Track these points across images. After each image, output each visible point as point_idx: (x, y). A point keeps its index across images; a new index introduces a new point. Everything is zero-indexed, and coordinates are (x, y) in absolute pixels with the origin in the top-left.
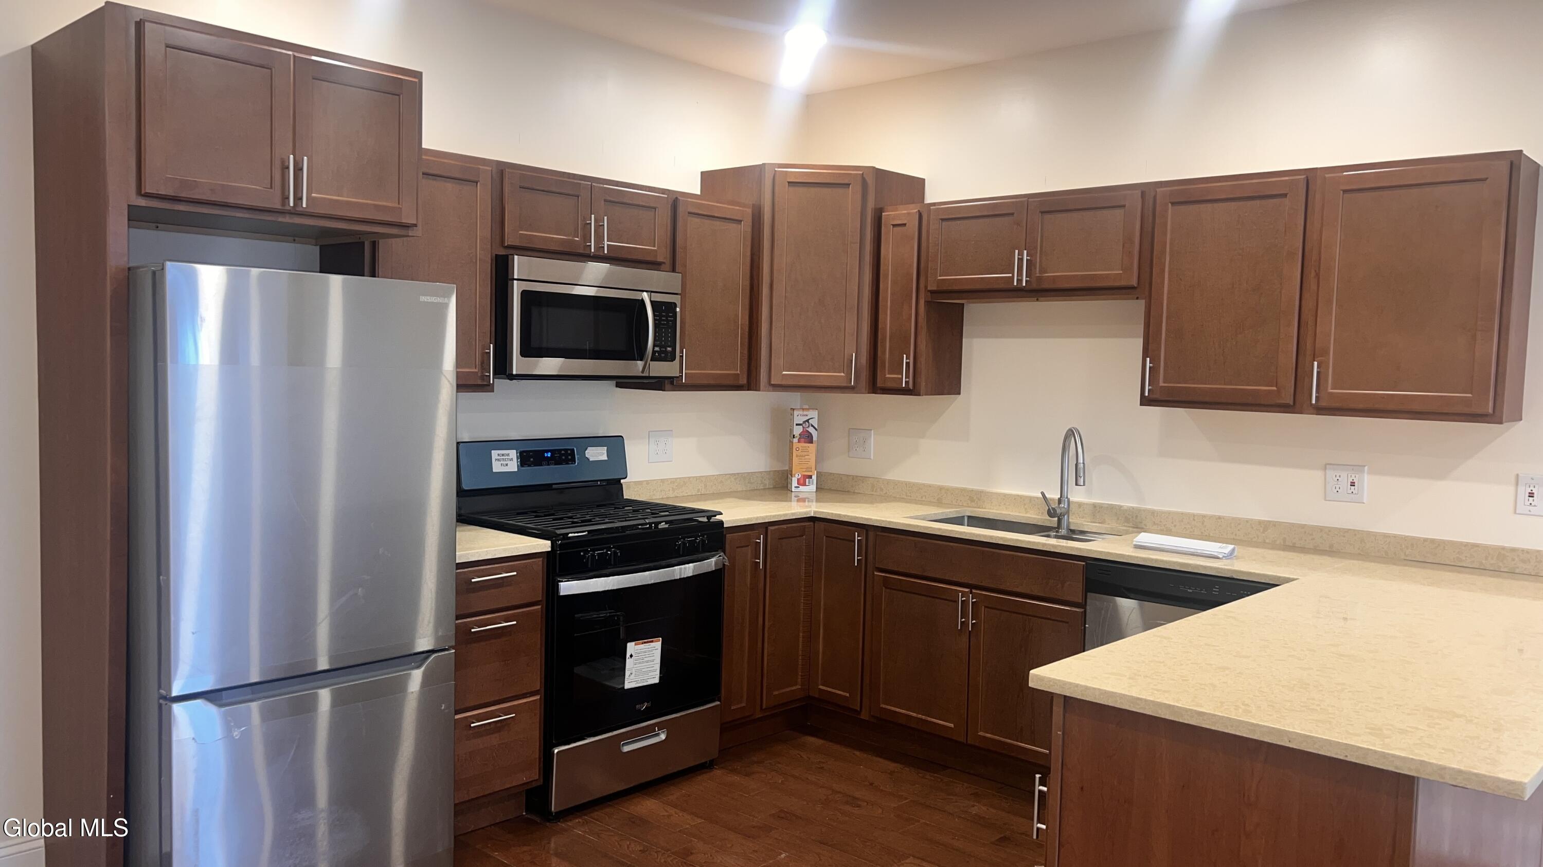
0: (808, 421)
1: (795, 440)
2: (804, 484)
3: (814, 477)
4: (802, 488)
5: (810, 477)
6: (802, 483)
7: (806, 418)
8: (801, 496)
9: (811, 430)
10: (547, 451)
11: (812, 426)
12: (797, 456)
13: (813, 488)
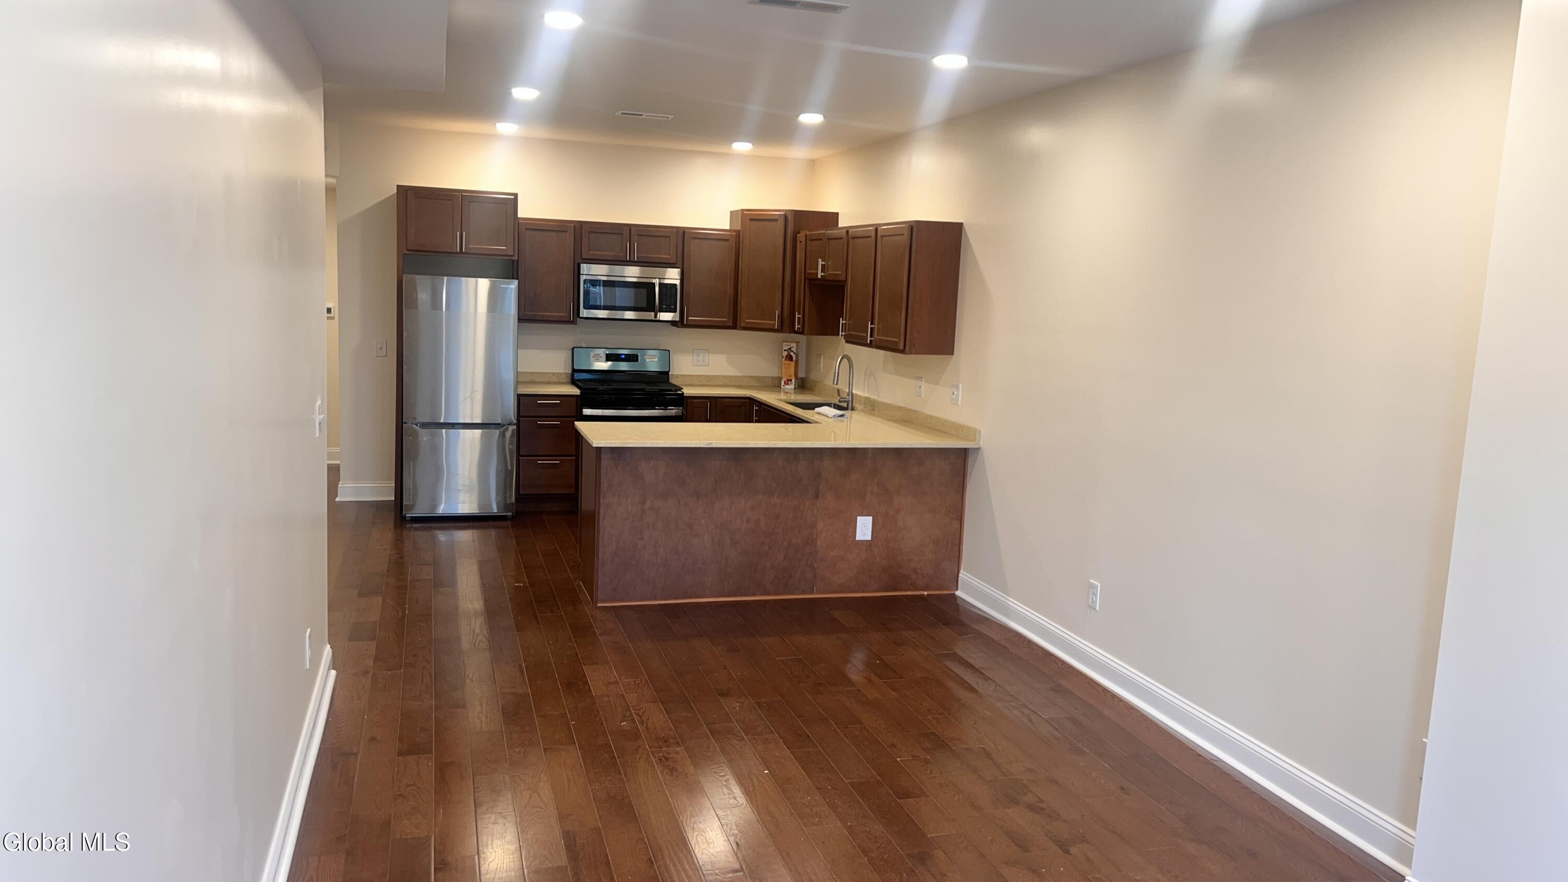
0: (790, 348)
1: (784, 359)
2: (788, 384)
3: (793, 381)
4: (786, 386)
5: (791, 380)
6: (786, 383)
7: (789, 347)
8: (787, 391)
9: (792, 354)
10: (623, 354)
11: (793, 352)
12: (785, 368)
13: (792, 386)
